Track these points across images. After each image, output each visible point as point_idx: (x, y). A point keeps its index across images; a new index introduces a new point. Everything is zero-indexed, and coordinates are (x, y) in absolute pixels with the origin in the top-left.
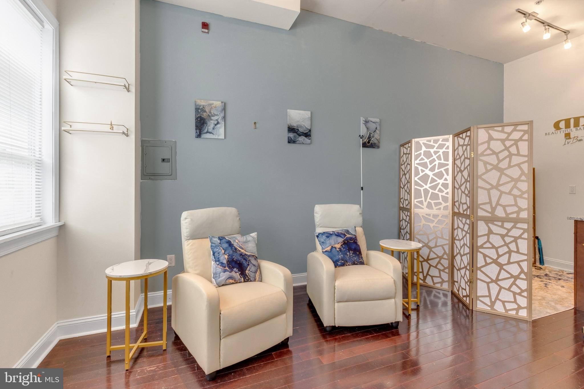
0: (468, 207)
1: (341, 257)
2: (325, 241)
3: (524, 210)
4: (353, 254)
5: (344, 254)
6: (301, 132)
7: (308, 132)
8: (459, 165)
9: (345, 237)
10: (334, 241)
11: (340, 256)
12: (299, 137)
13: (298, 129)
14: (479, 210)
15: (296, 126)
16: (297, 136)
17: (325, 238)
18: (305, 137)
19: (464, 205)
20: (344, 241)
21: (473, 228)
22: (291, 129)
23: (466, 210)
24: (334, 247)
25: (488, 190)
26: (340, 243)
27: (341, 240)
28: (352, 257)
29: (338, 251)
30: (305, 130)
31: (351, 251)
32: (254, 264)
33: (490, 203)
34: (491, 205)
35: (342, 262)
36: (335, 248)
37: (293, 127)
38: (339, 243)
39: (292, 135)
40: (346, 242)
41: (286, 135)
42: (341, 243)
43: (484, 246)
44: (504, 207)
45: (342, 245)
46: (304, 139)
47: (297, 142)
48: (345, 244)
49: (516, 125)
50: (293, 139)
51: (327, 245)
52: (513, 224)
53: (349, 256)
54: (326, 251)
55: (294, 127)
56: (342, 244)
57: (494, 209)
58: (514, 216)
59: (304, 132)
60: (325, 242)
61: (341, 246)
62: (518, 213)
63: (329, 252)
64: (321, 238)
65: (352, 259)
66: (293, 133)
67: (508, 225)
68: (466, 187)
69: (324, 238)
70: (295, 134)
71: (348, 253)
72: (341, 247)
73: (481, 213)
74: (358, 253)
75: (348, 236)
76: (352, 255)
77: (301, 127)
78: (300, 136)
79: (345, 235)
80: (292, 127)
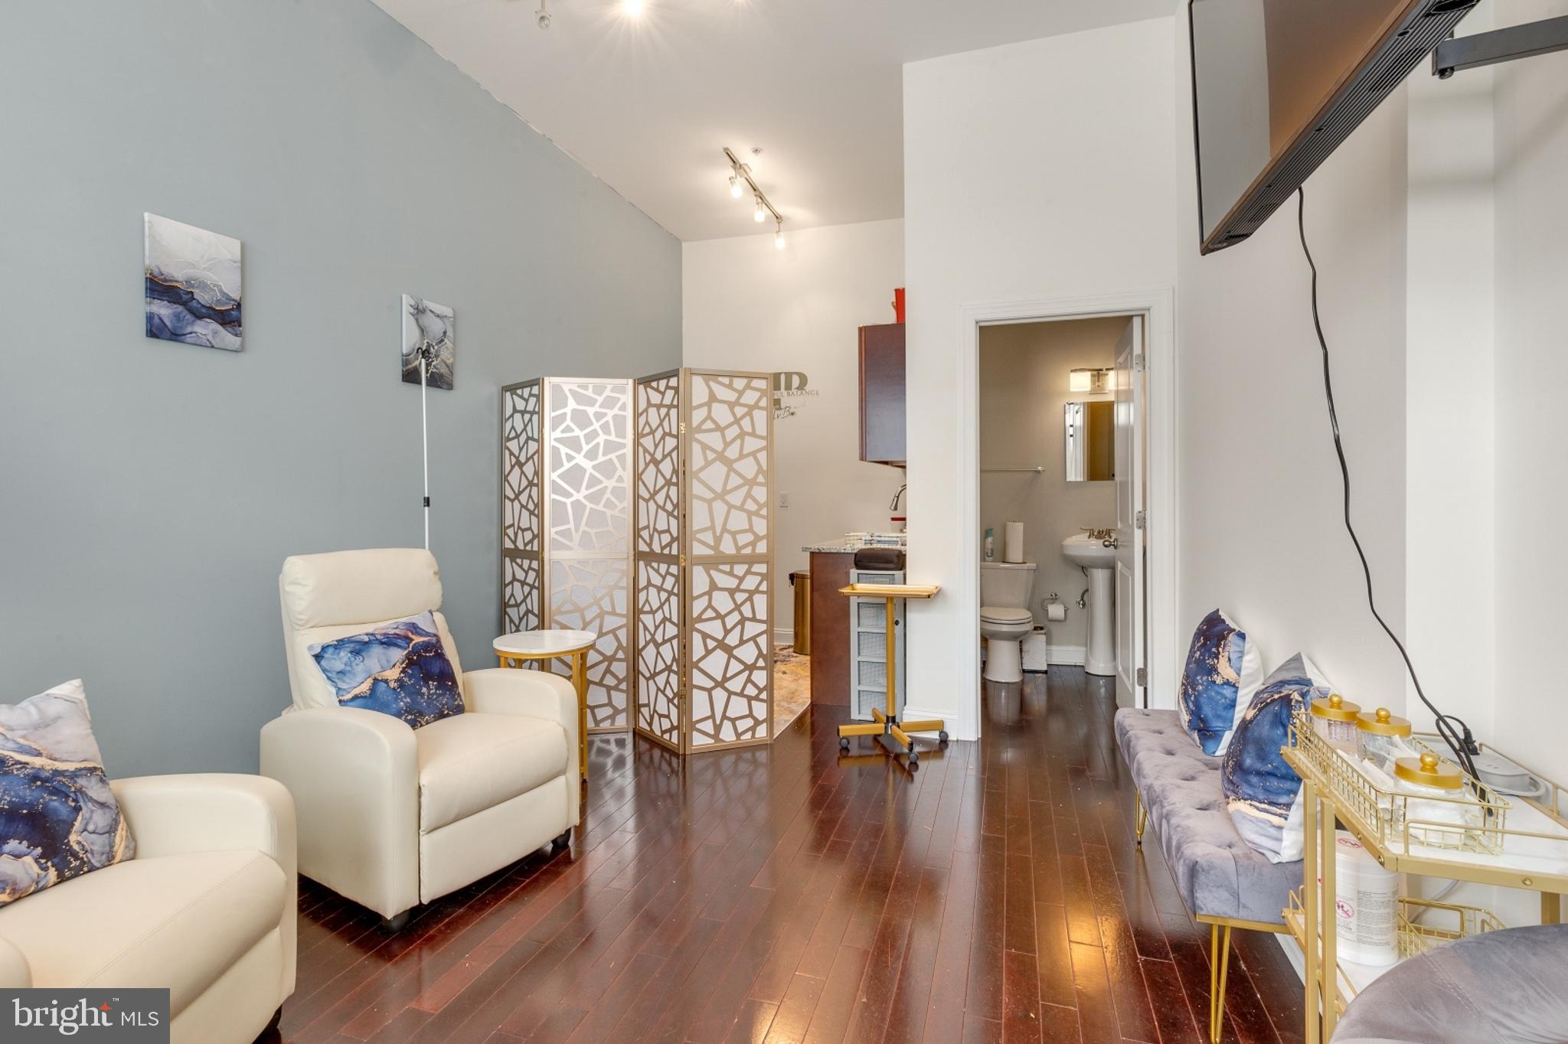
0: (673, 540)
1: (405, 703)
2: (351, 666)
3: (762, 538)
4: (436, 689)
5: (413, 693)
6: (203, 306)
7: (232, 309)
8: (651, 449)
9: (411, 645)
10: (379, 662)
11: (402, 703)
12: (194, 321)
13: (192, 293)
14: (695, 543)
15: (180, 279)
16: (189, 317)
17: (349, 658)
18: (222, 324)
19: (662, 536)
20: (408, 657)
21: (684, 580)
22: (159, 287)
23: (669, 545)
24: (382, 680)
25: (709, 502)
26: (398, 664)
27: (398, 655)
28: (436, 699)
29: (394, 688)
30: (218, 301)
31: (430, 682)
32: (102, 800)
33: (712, 528)
34: (714, 533)
35: (409, 717)
36: (386, 681)
37: (170, 281)
38: (394, 666)
39: (164, 310)
40: (415, 658)
41: (138, 306)
42: (403, 663)
43: (704, 617)
44: (734, 534)
45: (404, 668)
46: (215, 333)
47: (188, 338)
48: (413, 665)
49: (750, 377)
50: (168, 323)
51: (359, 679)
52: (746, 567)
53: (428, 698)
54: (356, 697)
55: (177, 281)
56: (404, 665)
57: (718, 540)
58: (748, 551)
59: (216, 305)
60: (348, 668)
61: (402, 672)
62: (753, 544)
63: (365, 697)
64: (334, 659)
65: (435, 702)
66: (169, 302)
67: (740, 569)
68: (668, 496)
69: (345, 659)
70: (180, 308)
71: (424, 690)
72: (402, 675)
73: (698, 550)
74: (450, 683)
75: (417, 639)
76: (435, 693)
77: (203, 286)
78: (198, 316)
79: (409, 640)
80: (166, 280)
